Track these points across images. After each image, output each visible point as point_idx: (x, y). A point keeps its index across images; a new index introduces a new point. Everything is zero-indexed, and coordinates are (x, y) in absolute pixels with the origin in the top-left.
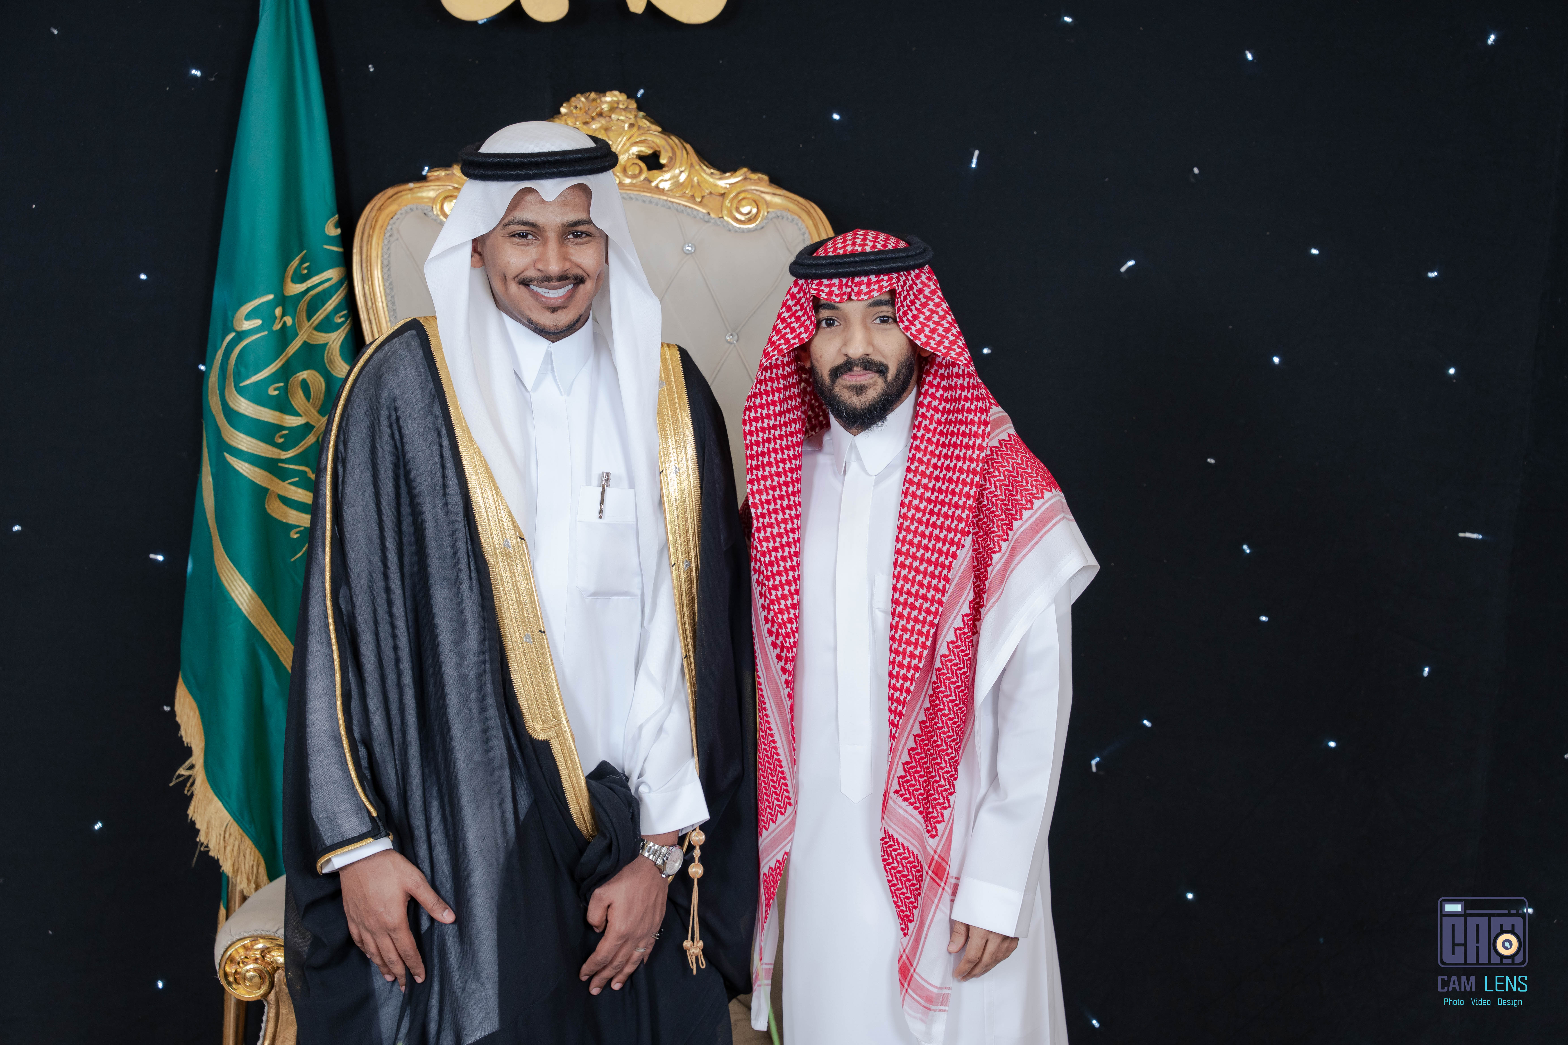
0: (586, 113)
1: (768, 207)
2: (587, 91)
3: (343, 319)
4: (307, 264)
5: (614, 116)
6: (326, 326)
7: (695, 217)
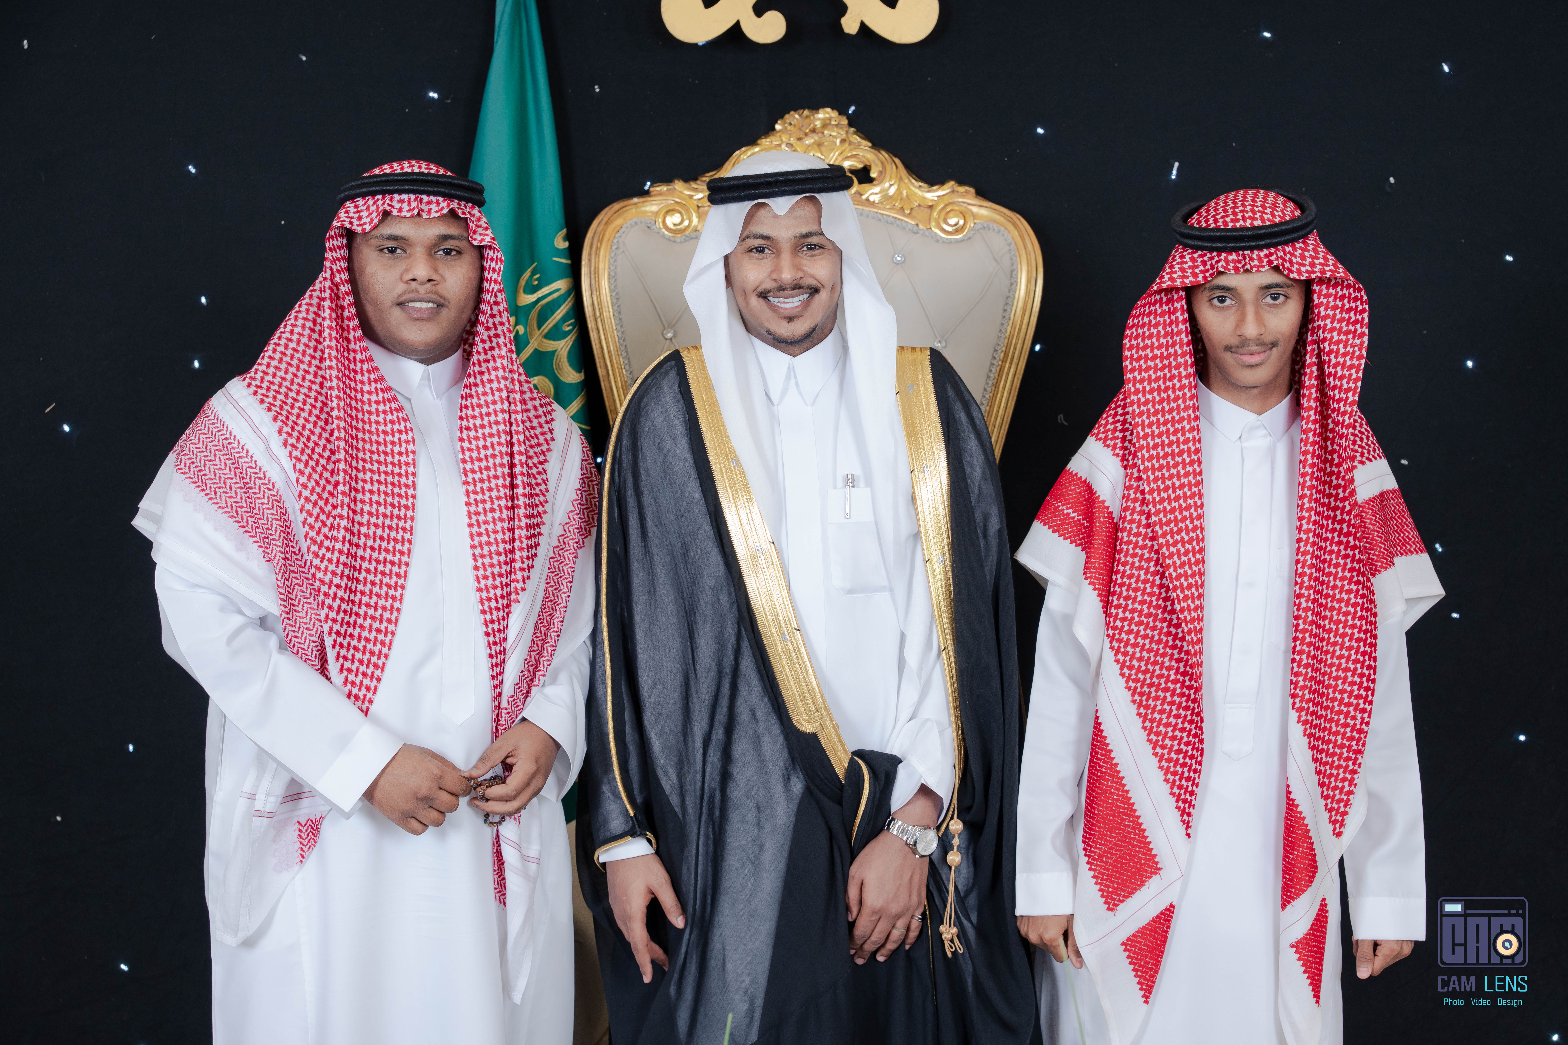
0: (800, 129)
1: (974, 219)
2: (801, 108)
3: (570, 327)
4: (538, 276)
5: (826, 132)
6: (555, 334)
7: (904, 229)
